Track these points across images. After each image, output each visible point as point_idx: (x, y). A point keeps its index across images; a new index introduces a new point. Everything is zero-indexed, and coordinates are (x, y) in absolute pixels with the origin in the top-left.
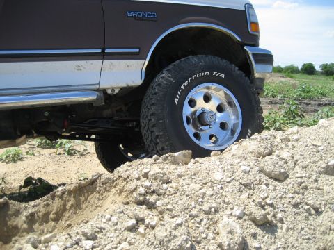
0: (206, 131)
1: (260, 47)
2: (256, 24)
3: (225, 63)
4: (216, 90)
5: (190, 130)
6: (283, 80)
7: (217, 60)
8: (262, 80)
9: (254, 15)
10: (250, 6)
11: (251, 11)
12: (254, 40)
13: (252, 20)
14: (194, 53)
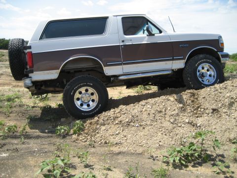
0: (205, 79)
1: (224, 52)
2: (222, 44)
3: (211, 57)
4: (205, 65)
5: (200, 79)
6: (232, 63)
7: (208, 56)
8: (224, 63)
9: (222, 40)
10: (220, 37)
11: (221, 39)
12: (222, 50)
13: (221, 42)
14: (200, 54)
